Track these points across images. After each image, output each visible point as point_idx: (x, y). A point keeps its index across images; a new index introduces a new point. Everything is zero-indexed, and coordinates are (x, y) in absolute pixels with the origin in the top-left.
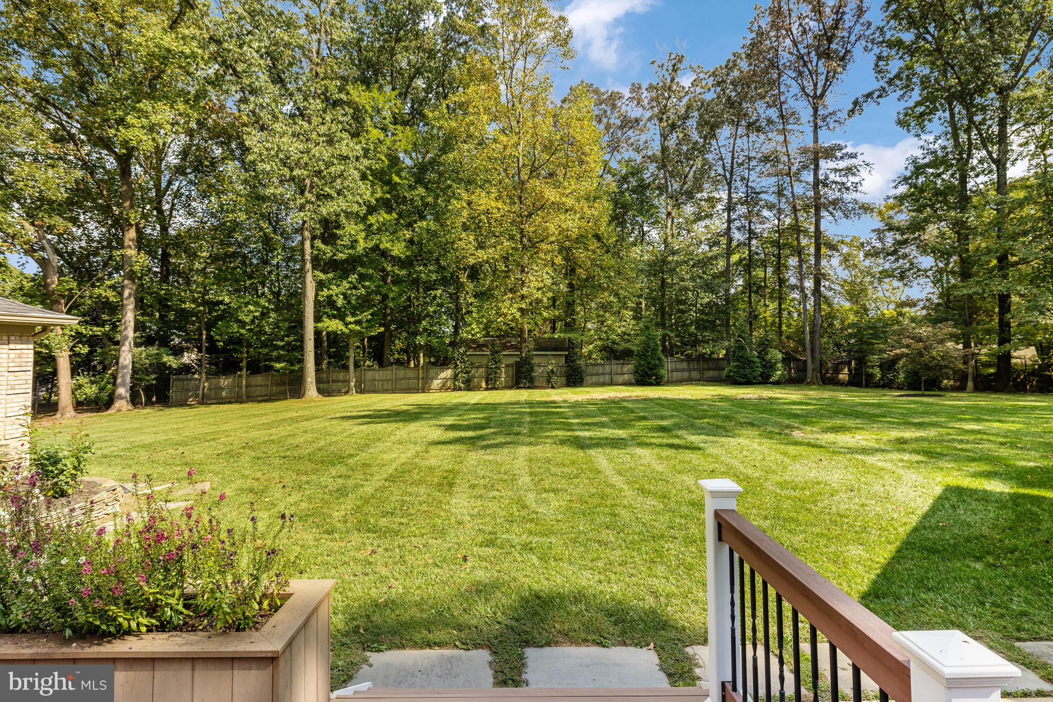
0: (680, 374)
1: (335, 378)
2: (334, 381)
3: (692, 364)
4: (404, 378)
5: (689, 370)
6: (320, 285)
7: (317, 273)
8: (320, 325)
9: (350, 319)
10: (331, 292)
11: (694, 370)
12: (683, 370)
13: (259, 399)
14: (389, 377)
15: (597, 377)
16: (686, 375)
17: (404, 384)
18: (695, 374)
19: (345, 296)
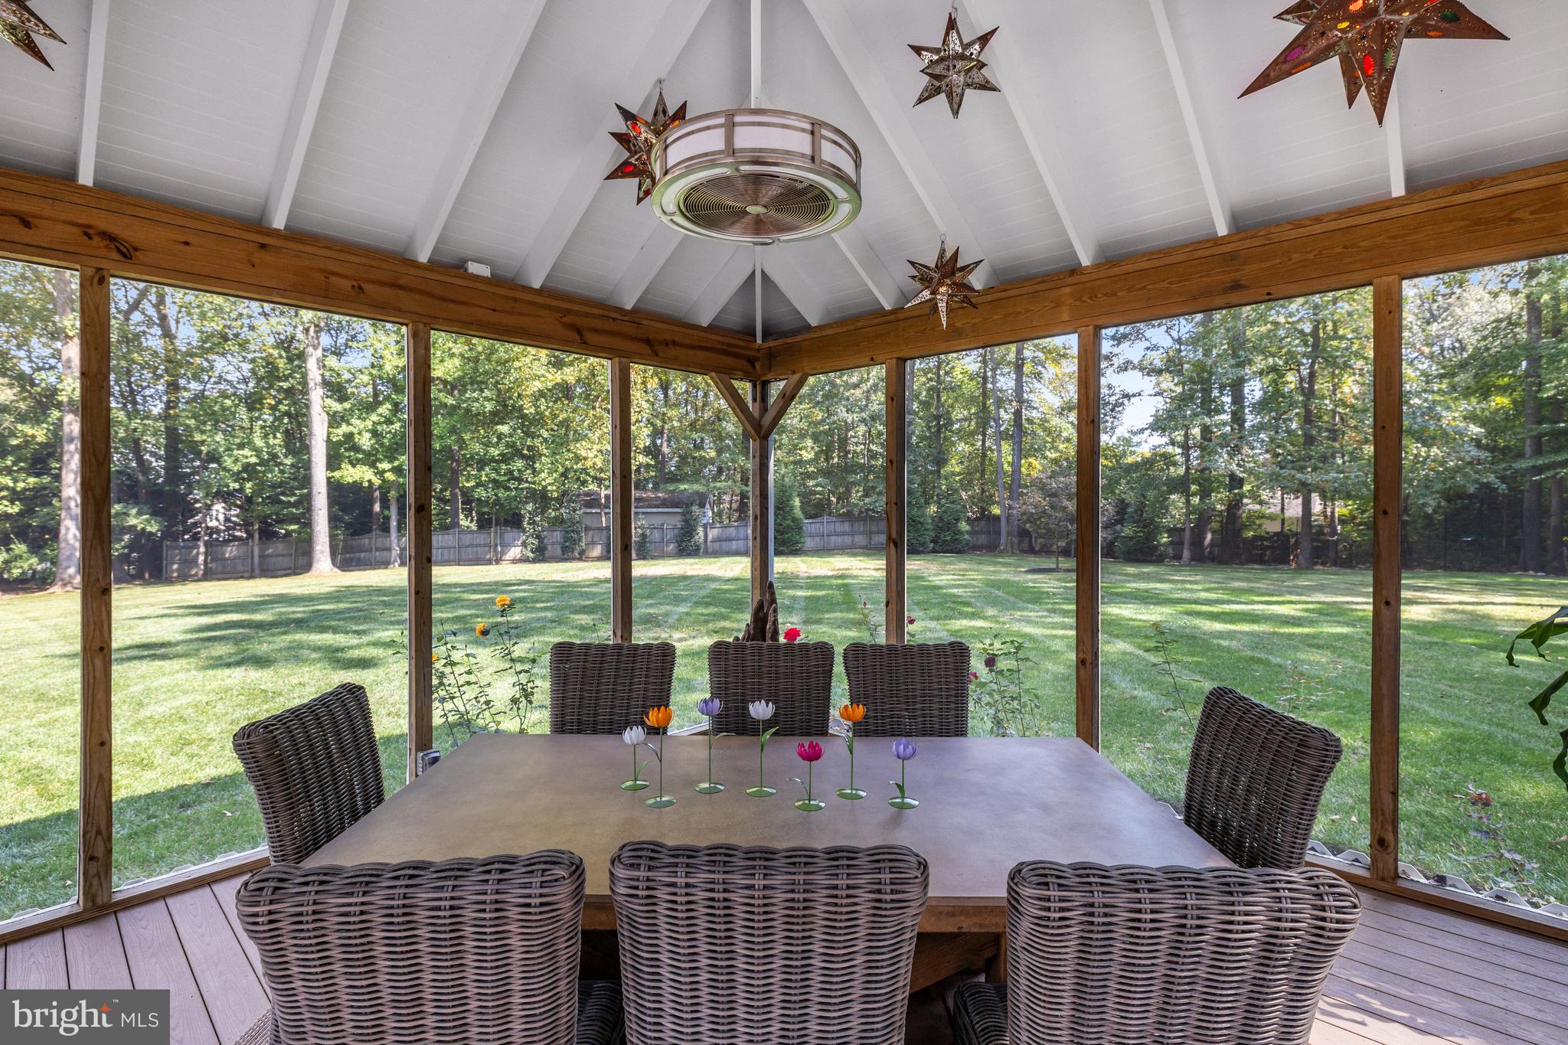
0: (839, 539)
1: (379, 545)
2: (377, 549)
3: (856, 526)
4: (471, 546)
5: (852, 534)
6: (335, 420)
7: (328, 401)
8: (337, 474)
9: (385, 465)
10: (351, 428)
11: (860, 533)
12: (843, 534)
13: (280, 573)
14: (451, 544)
15: (728, 543)
16: (847, 540)
17: (470, 553)
18: (860, 540)
19: (375, 433)
